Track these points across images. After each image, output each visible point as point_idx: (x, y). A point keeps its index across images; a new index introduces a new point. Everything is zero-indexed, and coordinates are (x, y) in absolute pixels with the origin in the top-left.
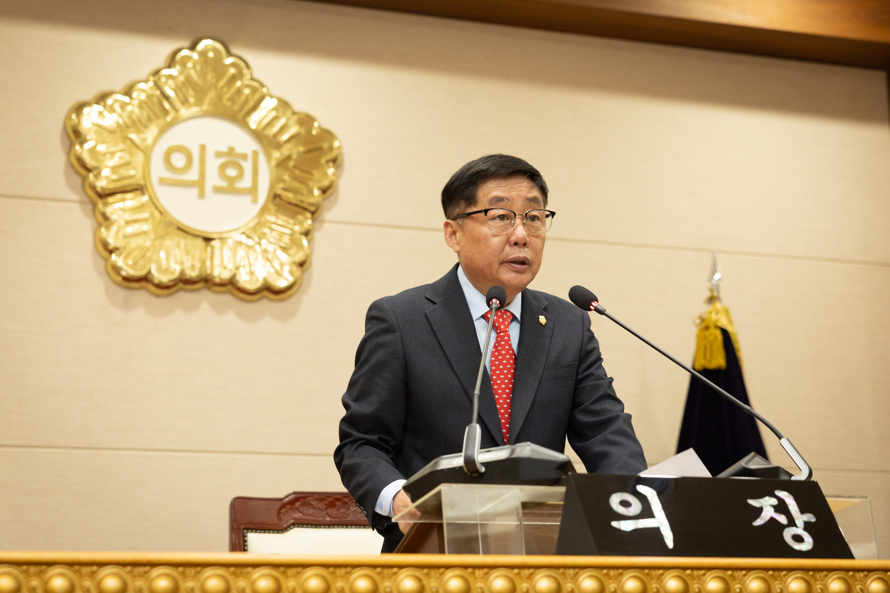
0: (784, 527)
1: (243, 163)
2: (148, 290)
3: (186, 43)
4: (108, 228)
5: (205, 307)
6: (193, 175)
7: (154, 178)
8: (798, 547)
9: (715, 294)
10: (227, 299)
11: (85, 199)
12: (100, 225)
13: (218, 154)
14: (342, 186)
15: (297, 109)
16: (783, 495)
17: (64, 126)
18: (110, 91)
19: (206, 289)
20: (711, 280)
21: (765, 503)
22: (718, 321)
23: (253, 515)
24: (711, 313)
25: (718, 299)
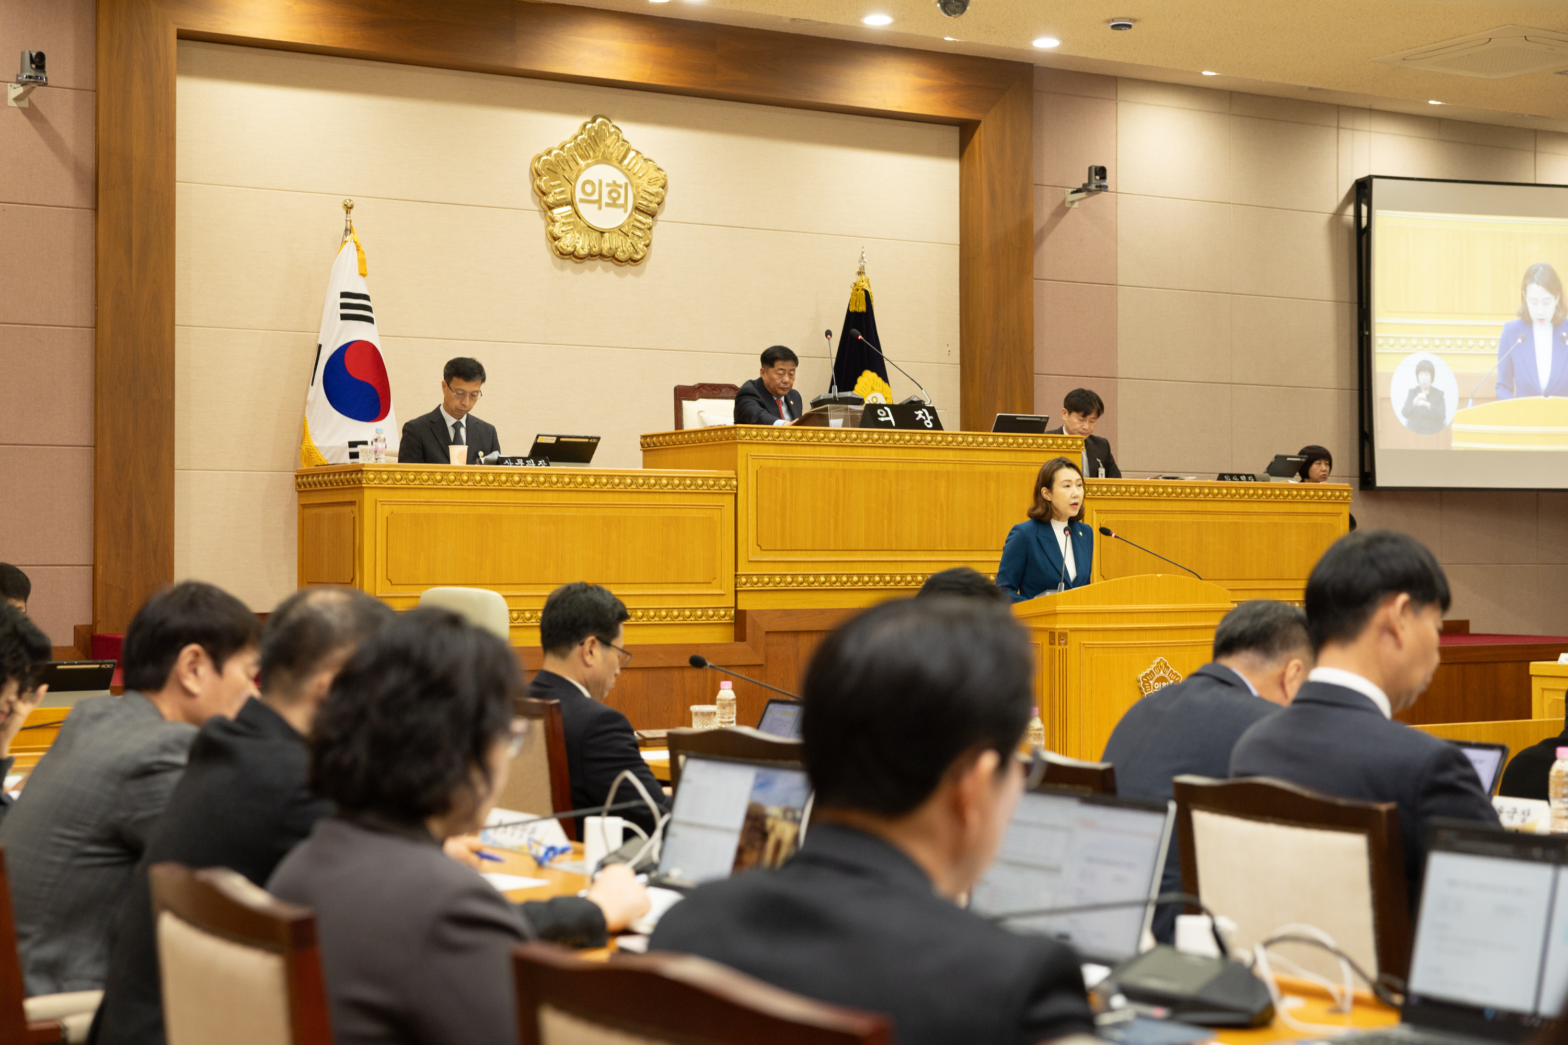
0: (924, 420)
1: (620, 190)
2: (572, 260)
3: (589, 119)
4: (554, 226)
5: (599, 268)
6: (595, 197)
7: (577, 200)
8: (928, 426)
9: (862, 271)
10: (610, 264)
11: (542, 210)
12: (548, 225)
13: (608, 185)
14: (667, 200)
15: (645, 157)
16: (924, 410)
17: (531, 168)
18: (552, 148)
19: (600, 260)
20: (860, 262)
21: (920, 413)
22: (863, 286)
23: (683, 394)
24: (860, 281)
25: (864, 273)
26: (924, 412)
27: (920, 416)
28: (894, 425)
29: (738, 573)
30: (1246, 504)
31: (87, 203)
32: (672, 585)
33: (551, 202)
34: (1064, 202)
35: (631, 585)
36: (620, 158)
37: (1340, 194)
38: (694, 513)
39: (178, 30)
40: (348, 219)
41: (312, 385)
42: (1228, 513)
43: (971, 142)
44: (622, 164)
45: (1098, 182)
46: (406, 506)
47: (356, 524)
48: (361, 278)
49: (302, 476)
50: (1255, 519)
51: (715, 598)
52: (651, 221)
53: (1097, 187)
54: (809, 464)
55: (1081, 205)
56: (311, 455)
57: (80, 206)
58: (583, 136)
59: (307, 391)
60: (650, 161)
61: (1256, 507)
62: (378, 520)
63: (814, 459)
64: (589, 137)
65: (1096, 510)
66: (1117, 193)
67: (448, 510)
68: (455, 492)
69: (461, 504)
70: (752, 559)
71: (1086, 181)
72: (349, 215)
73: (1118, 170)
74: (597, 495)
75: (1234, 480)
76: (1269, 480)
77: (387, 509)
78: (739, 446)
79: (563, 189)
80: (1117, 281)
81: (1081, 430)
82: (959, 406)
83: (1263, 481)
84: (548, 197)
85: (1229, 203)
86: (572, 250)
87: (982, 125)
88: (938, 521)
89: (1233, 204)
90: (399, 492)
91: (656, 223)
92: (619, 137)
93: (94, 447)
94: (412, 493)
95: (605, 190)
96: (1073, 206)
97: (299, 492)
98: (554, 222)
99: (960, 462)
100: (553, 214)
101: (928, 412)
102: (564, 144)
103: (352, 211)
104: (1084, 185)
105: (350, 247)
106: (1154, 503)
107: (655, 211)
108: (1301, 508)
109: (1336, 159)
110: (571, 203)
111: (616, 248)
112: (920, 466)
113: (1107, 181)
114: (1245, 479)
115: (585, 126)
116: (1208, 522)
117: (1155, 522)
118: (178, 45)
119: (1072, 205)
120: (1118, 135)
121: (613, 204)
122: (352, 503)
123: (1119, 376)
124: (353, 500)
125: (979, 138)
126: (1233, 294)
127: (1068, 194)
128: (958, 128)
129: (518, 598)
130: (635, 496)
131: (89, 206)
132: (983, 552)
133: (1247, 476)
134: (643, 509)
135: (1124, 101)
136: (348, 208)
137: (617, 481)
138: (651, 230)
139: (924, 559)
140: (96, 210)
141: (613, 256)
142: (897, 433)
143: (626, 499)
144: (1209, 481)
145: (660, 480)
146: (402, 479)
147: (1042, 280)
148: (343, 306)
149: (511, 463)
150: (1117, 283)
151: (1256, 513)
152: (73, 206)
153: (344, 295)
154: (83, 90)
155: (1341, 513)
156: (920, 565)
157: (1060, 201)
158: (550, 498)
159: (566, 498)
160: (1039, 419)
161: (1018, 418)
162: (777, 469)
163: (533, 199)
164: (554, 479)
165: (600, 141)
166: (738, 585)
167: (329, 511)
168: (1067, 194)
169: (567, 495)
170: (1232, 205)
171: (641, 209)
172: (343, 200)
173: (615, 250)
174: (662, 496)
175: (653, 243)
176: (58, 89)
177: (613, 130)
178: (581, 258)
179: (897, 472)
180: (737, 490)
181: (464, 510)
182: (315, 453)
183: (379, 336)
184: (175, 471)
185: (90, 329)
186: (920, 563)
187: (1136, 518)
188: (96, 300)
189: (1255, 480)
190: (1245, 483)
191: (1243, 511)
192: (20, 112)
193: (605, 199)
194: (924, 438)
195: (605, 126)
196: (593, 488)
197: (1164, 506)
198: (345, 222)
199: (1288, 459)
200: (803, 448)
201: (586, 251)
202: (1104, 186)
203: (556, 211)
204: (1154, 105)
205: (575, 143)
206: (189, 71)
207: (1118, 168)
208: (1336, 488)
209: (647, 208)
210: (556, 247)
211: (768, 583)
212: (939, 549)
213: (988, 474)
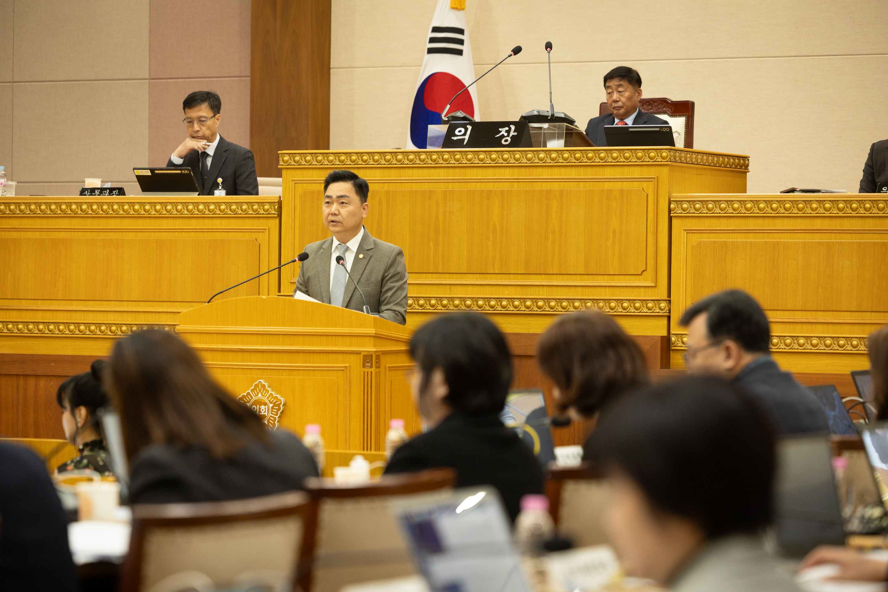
0: (505, 137)
8: (504, 144)
16: (512, 126)
21: (506, 129)
26: (510, 128)
27: (503, 133)
65: (685, 230)
67: (30, 235)
78: (284, 172)
88: (490, 243)
112: (471, 186)
132: (543, 276)
148: (432, 40)
149: (88, 194)
153: (436, 29)
156: (470, 288)
158: (113, 224)
161: (630, 130)
179: (445, 193)
183: (466, 67)
187: (740, 238)
197: (780, 224)
212: (492, 272)
213: (549, 192)
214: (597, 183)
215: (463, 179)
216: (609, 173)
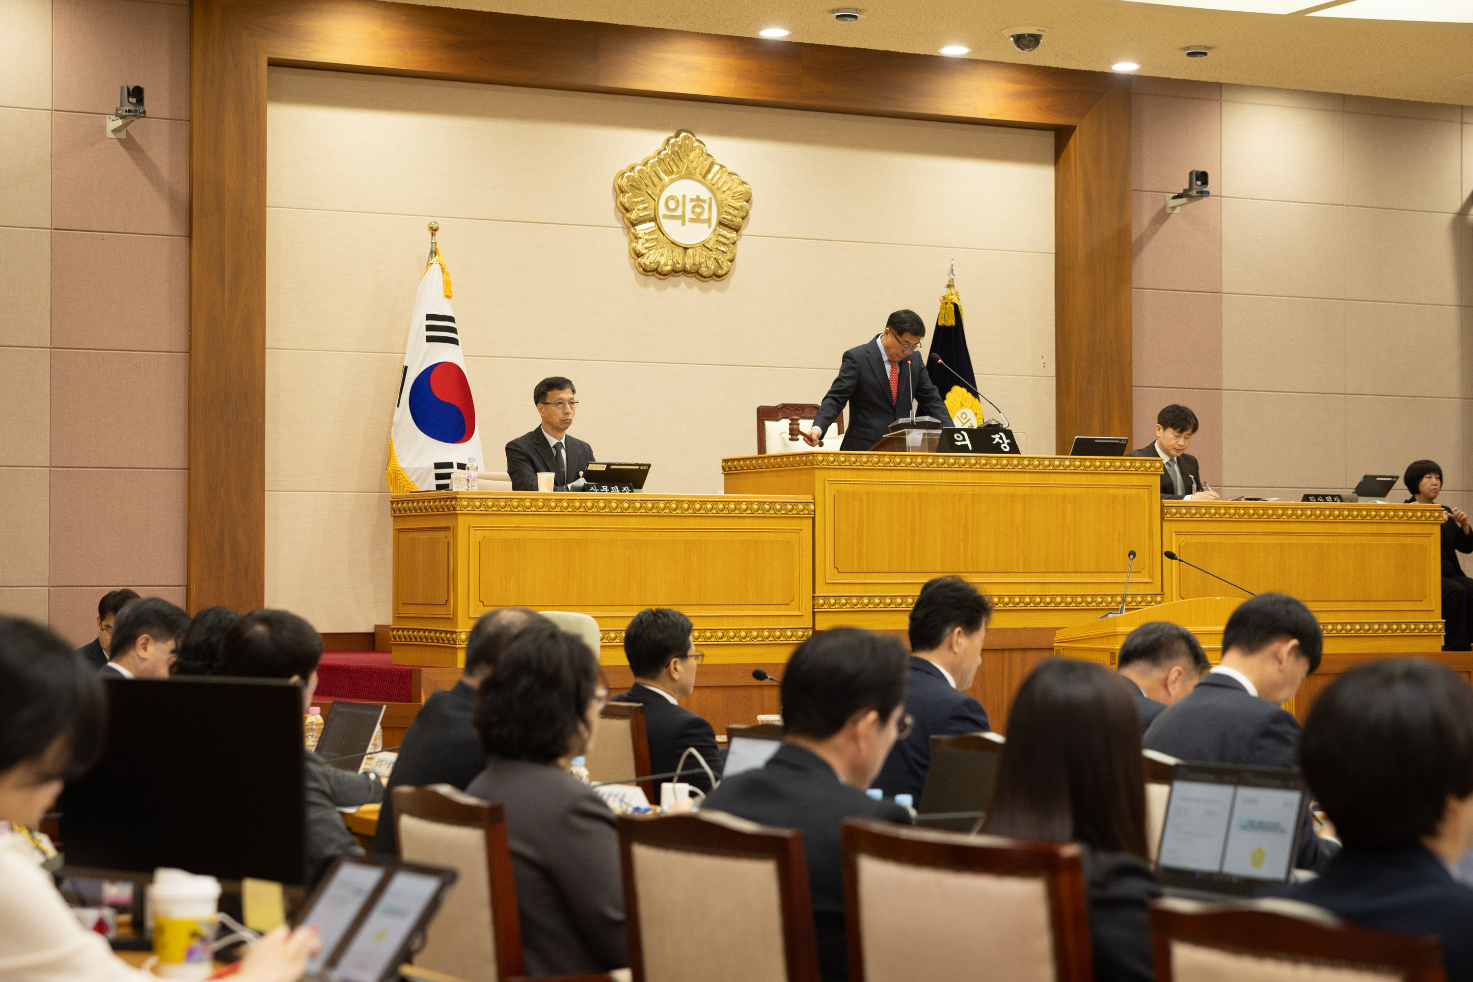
0: (1001, 444)
1: (704, 205)
2: (655, 276)
3: (672, 134)
4: (637, 242)
5: (683, 284)
7: (660, 216)
8: (1005, 450)
9: (952, 284)
10: (693, 280)
11: (625, 226)
12: (632, 241)
13: (692, 200)
14: (752, 214)
15: (730, 170)
16: (1002, 434)
17: (614, 184)
18: (635, 164)
19: (683, 276)
20: (949, 275)
21: (997, 436)
22: (952, 299)
23: (765, 414)
24: (949, 295)
25: (953, 286)
26: (1001, 436)
27: (997, 440)
28: (970, 449)
29: (816, 595)
30: (1332, 525)
31: (182, 230)
32: (751, 606)
33: (634, 218)
34: (1165, 207)
35: (712, 606)
36: (704, 172)
37: (1464, 193)
38: (773, 536)
39: (269, 59)
40: (433, 241)
41: (398, 406)
42: (1312, 534)
43: (1066, 149)
44: (706, 179)
45: (1199, 187)
46: (497, 531)
47: (450, 549)
48: (446, 300)
49: (398, 502)
50: (1341, 540)
51: (793, 619)
52: (735, 235)
53: (1198, 192)
54: (885, 488)
55: (1181, 210)
56: (397, 476)
57: (175, 234)
58: (667, 151)
59: (393, 411)
60: (735, 174)
61: (1341, 528)
62: (471, 545)
63: (891, 484)
64: (673, 153)
65: (1175, 532)
66: (1221, 197)
67: (537, 534)
68: (543, 518)
69: (549, 529)
70: (829, 582)
71: (1187, 186)
72: (434, 237)
73: (1222, 173)
74: (678, 520)
75: (1319, 501)
76: (1356, 501)
77: (480, 534)
78: (817, 472)
79: (647, 205)
80: (1221, 288)
81: (1176, 446)
82: (1055, 420)
83: (1351, 502)
84: (631, 214)
85: (1343, 205)
86: (656, 267)
87: (1077, 130)
88: (1014, 543)
89: (1347, 206)
90: (491, 518)
91: (741, 238)
92: (703, 152)
93: (188, 469)
94: (503, 518)
95: (689, 205)
96: (1175, 212)
97: (394, 517)
98: (637, 238)
99: (1037, 485)
100: (636, 231)
101: (1005, 435)
102: (648, 159)
103: (437, 233)
104: (1185, 190)
105: (435, 269)
106: (1235, 524)
107: (740, 225)
108: (1389, 529)
109: (1460, 156)
110: (654, 219)
111: (700, 264)
112: (996, 490)
113: (1208, 186)
114: (1331, 500)
115: (668, 141)
116: (1292, 543)
117: (1236, 543)
118: (268, 72)
119: (1173, 211)
120: (1223, 137)
121: (697, 220)
122: (447, 529)
123: (1224, 388)
124: (448, 526)
125: (1074, 144)
126: (1347, 300)
127: (1170, 199)
128: (1053, 133)
129: (603, 619)
130: (715, 520)
131: (183, 233)
132: (1060, 574)
133: (1333, 496)
134: (723, 533)
135: (1229, 101)
136: (434, 230)
137: (698, 506)
138: (735, 245)
139: (1000, 581)
140: (190, 237)
141: (697, 272)
142: (973, 458)
143: (706, 523)
144: (1293, 502)
145: (740, 504)
146: (493, 505)
147: (1142, 289)
148: (429, 328)
149: (596, 490)
150: (1221, 290)
151: (1341, 534)
152: (168, 234)
153: (430, 317)
154: (177, 120)
155: (1432, 534)
157: (1160, 207)
158: (633, 523)
159: (649, 523)
160: (1118, 441)
161: (1096, 441)
162: (854, 493)
163: (616, 216)
164: (638, 505)
165: (684, 156)
166: (816, 607)
167: (424, 536)
168: (1168, 199)
169: (650, 519)
170: (1345, 207)
171: (726, 223)
172: (429, 222)
173: (699, 266)
174: (741, 520)
175: (737, 257)
176: (153, 119)
177: (697, 144)
178: (665, 275)
179: (973, 495)
180: (814, 514)
181: (552, 535)
182: (402, 474)
183: (464, 356)
184: (266, 492)
185: (184, 354)
186: (996, 585)
187: (1216, 539)
188: (190, 325)
189: (1342, 501)
190: (1331, 504)
191: (1328, 532)
192: (118, 143)
193: (689, 215)
194: (1000, 462)
195: (689, 141)
196: (674, 513)
197: (1245, 527)
198: (430, 244)
199: (1378, 479)
200: (879, 473)
201: (669, 268)
202: (1205, 192)
203: (639, 228)
204: (1262, 104)
205: (658, 158)
206: (278, 98)
207: (1222, 170)
208: (1426, 509)
209: (732, 223)
210: (639, 264)
211: (845, 605)
212: (1016, 571)
213: (1064, 496)
214: (1103, 489)
215: (989, 483)
216: (1112, 480)
